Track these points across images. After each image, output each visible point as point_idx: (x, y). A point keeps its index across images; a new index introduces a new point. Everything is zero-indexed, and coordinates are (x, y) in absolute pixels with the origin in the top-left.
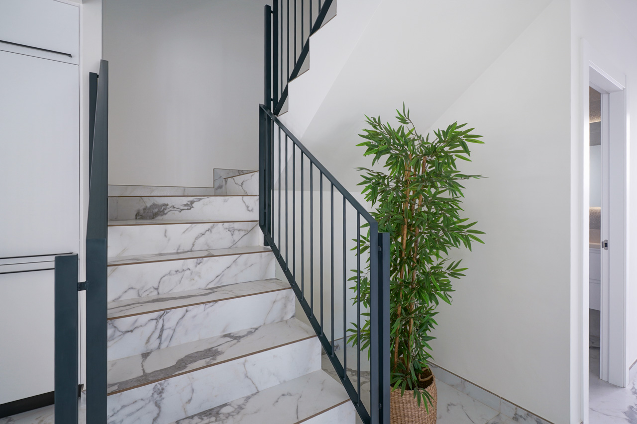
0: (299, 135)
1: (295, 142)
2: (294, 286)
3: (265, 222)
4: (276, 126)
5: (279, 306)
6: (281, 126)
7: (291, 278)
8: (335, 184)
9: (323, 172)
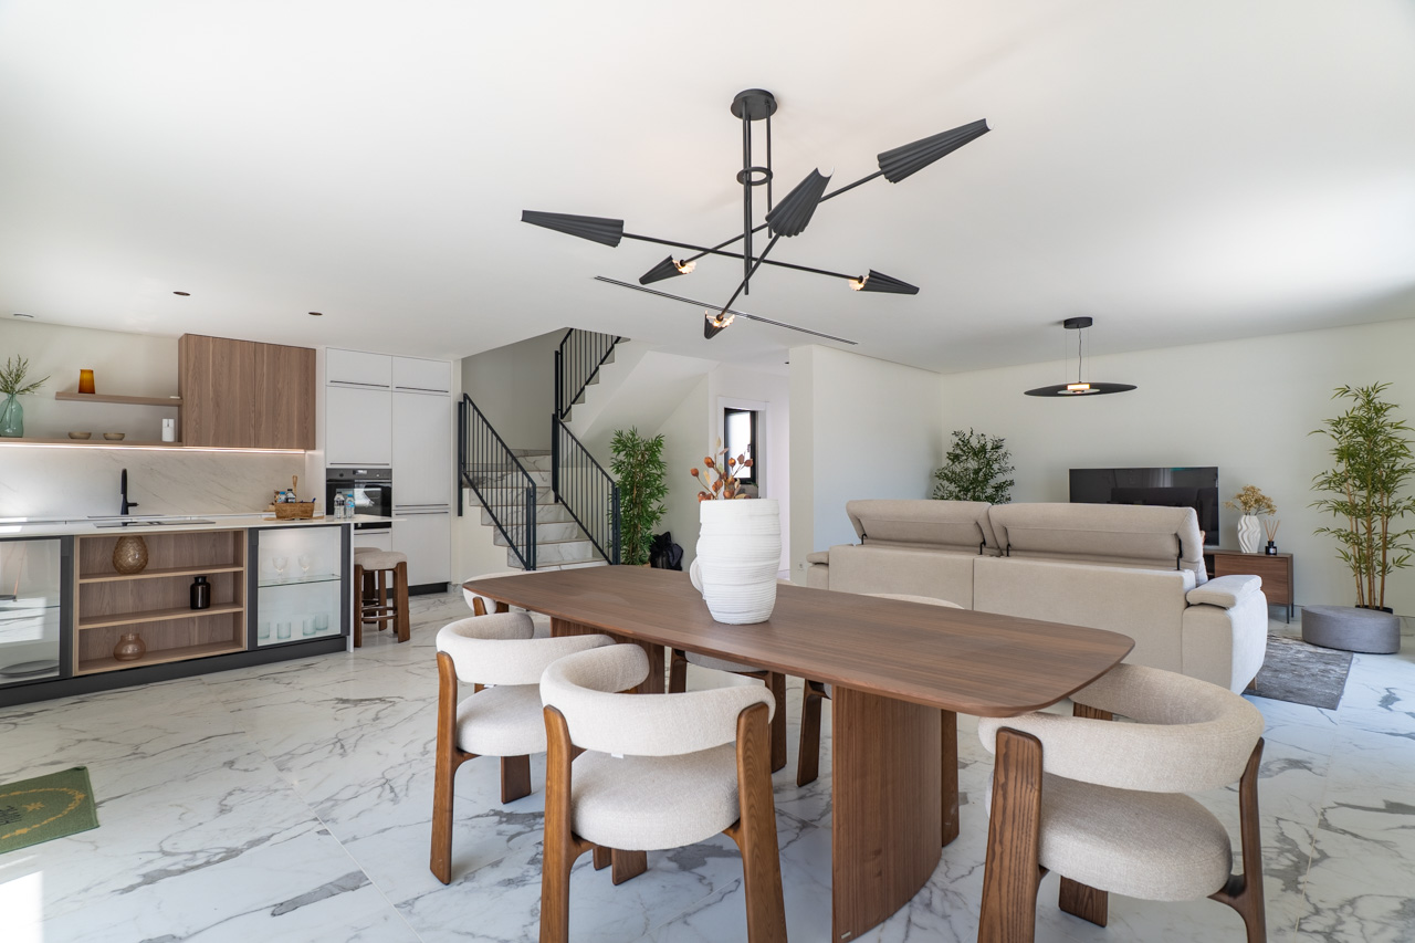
0: (579, 437)
1: (578, 443)
2: (577, 520)
3: (555, 487)
4: (561, 426)
5: (568, 531)
6: (564, 426)
7: (576, 518)
8: (598, 466)
9: (593, 460)
